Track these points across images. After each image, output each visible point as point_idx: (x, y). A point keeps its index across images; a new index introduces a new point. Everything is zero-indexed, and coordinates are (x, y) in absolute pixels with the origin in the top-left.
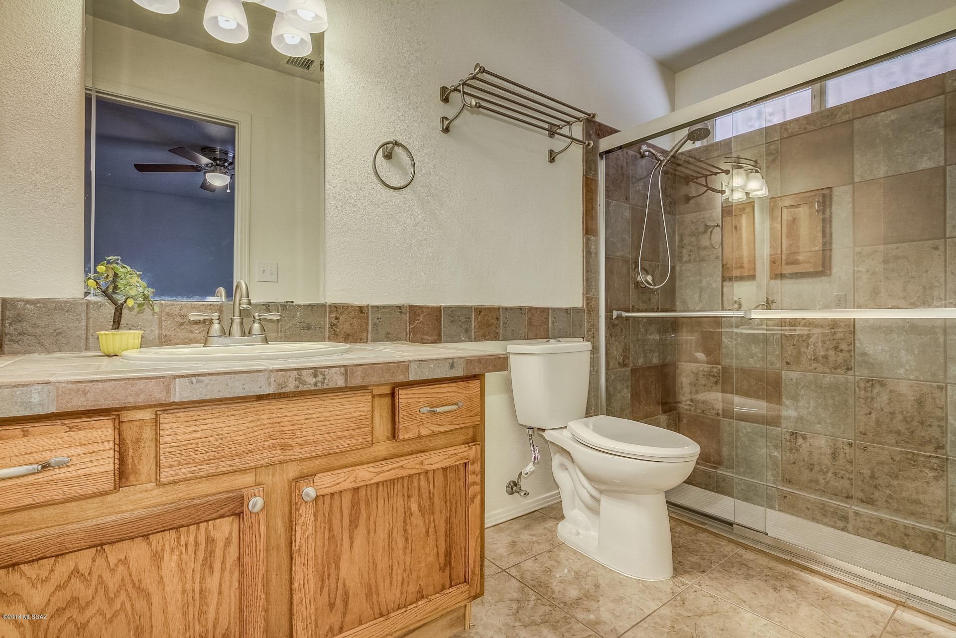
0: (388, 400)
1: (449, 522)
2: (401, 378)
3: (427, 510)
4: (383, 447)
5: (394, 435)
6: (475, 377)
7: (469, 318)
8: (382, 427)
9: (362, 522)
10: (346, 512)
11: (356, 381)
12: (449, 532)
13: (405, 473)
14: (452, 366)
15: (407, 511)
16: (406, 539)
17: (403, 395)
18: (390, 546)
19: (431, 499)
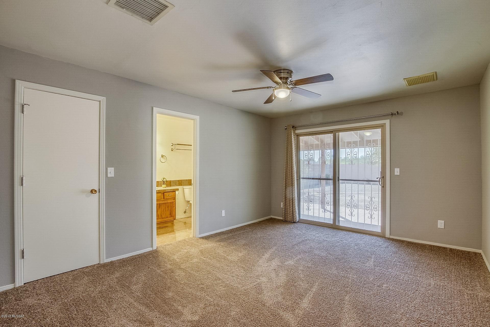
0: (163, 194)
1: (171, 209)
2: (165, 191)
3: (168, 207)
4: (163, 199)
5: (164, 198)
6: (174, 191)
7: (176, 182)
8: (162, 197)
9: (160, 207)
10: (158, 206)
11: (160, 192)
12: (171, 211)
13: (165, 202)
14: (171, 190)
15: (165, 207)
16: (165, 210)
17: (165, 193)
18: (163, 211)
19: (168, 206)
